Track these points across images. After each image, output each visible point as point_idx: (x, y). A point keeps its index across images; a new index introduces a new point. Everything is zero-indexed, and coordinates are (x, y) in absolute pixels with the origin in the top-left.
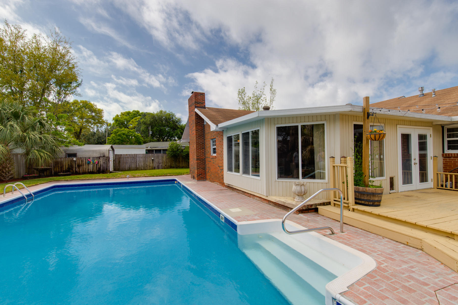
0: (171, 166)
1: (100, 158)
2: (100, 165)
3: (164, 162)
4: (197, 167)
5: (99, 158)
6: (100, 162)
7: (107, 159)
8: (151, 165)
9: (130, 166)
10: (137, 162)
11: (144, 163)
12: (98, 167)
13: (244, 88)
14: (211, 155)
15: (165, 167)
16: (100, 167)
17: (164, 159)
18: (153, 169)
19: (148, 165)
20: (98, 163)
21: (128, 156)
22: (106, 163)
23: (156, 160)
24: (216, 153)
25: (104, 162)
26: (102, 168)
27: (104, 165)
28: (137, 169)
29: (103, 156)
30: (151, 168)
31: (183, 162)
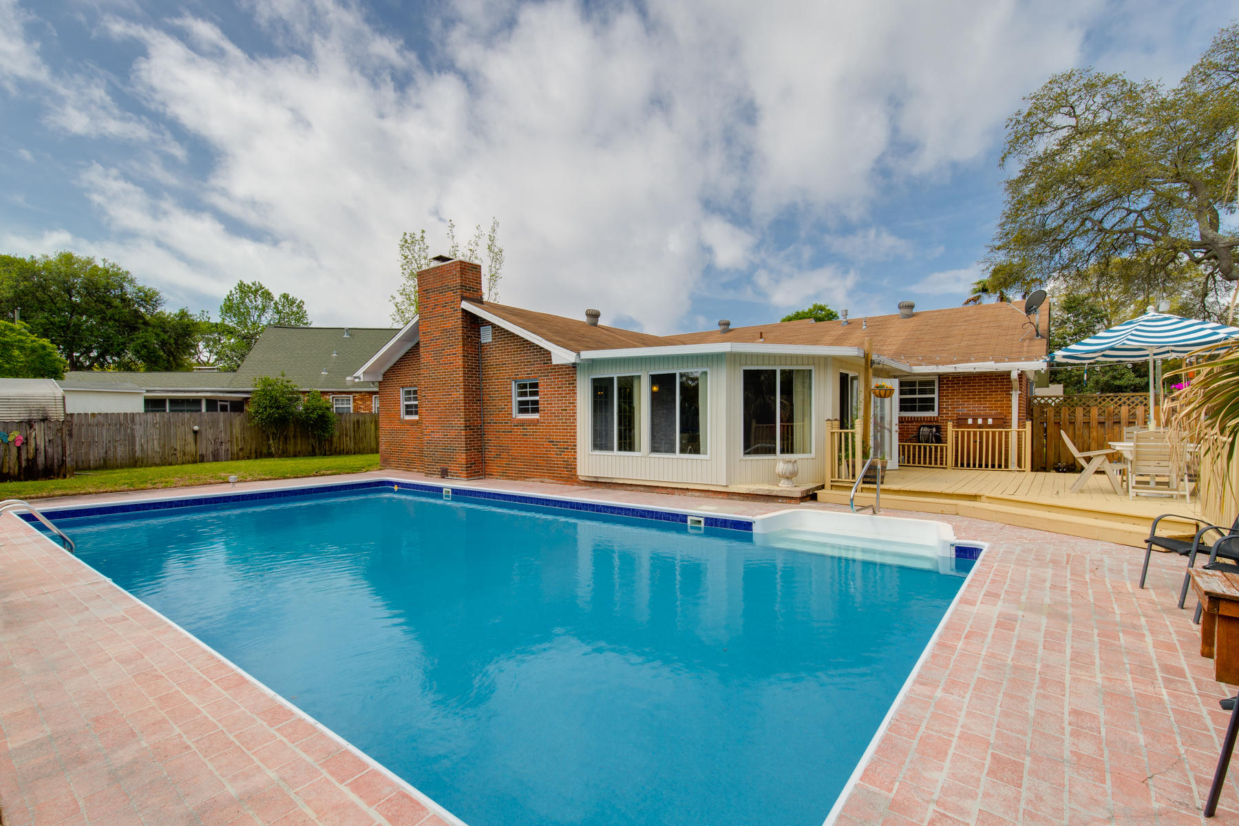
0: (258, 451)
1: (31, 427)
2: (32, 451)
3: (237, 439)
4: (466, 447)
5: (30, 423)
6: (35, 438)
7: (61, 429)
8: (191, 448)
9: (106, 452)
10: (137, 439)
11: (162, 442)
12: (24, 456)
13: (423, 232)
14: (514, 417)
15: (238, 454)
16: (35, 459)
17: (237, 430)
18: (196, 462)
19: (178, 448)
20: (27, 443)
21: (101, 419)
22: (60, 442)
23: (209, 434)
24: (538, 412)
25: (50, 441)
26: (41, 460)
27: (50, 450)
28: (136, 462)
29: (41, 420)
30: (188, 458)
31: (299, 438)
